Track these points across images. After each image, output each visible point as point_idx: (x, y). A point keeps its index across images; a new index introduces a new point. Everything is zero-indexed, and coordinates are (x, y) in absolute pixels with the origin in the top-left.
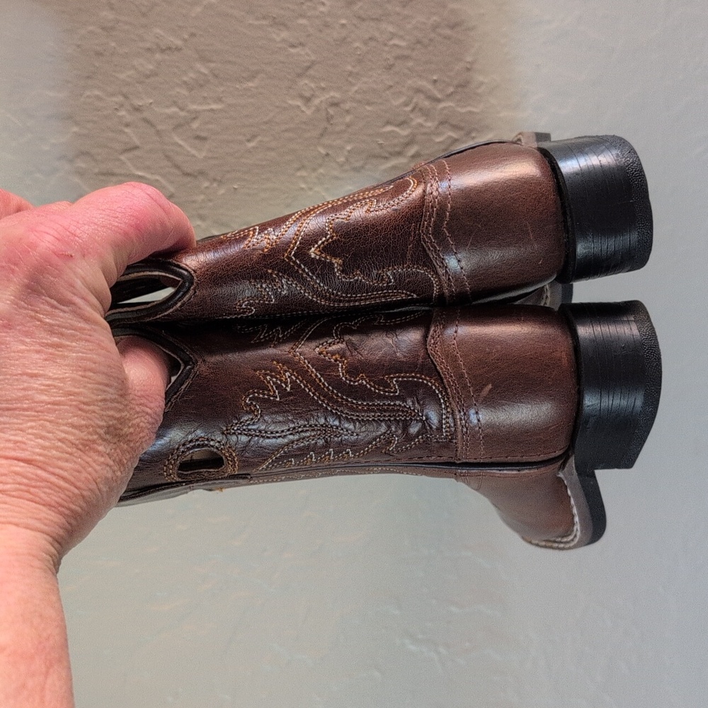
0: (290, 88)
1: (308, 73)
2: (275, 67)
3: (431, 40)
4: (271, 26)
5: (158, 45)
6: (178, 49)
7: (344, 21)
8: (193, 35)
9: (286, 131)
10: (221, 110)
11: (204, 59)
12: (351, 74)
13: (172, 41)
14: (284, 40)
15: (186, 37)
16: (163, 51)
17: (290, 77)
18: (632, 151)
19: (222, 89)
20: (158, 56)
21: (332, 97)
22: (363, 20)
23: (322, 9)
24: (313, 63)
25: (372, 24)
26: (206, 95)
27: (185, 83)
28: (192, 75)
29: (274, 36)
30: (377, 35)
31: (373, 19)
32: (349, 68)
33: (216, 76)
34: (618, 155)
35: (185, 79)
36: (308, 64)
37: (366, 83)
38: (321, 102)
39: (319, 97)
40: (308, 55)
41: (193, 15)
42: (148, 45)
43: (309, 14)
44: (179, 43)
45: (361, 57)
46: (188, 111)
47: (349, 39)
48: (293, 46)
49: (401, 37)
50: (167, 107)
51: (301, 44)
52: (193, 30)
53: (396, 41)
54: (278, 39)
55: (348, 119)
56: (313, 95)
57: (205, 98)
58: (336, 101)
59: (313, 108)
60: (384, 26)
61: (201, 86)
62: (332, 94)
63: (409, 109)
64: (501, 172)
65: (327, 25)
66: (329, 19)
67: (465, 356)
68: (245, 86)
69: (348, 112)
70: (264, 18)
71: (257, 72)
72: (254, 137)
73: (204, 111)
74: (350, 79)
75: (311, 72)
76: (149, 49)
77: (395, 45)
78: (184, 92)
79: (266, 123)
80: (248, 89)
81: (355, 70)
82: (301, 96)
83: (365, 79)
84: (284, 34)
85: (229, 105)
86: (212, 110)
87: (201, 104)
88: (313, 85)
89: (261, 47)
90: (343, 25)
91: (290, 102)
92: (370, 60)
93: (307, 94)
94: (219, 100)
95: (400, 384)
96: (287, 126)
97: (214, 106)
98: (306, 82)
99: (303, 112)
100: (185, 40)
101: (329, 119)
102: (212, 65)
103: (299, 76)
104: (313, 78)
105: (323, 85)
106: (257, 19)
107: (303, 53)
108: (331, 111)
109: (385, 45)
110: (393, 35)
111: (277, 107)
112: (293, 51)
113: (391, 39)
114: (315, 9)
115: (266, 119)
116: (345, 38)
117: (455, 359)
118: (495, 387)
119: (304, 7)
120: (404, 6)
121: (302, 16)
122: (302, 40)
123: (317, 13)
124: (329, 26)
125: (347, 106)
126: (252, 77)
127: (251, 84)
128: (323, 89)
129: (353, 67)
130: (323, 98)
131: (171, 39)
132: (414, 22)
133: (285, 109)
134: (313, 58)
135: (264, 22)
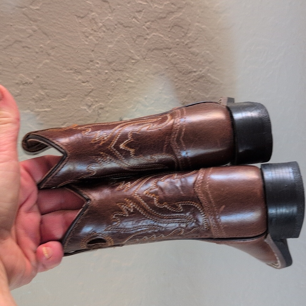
0: (82, 101)
1: (90, 95)
2: (76, 91)
3: (145, 80)
4: (74, 73)
5: (22, 82)
6: (31, 83)
7: (107, 71)
8: (38, 77)
9: (80, 120)
10: (50, 111)
11: (43, 88)
12: (109, 95)
13: (28, 80)
14: (79, 80)
15: (35, 77)
16: (24, 84)
17: (81, 96)
18: (266, 111)
19: (51, 101)
20: (21, 87)
21: (101, 105)
22: (115, 71)
23: (97, 66)
24: (93, 90)
25: (119, 72)
26: (43, 104)
27: (33, 99)
28: (37, 95)
29: (75, 78)
30: (121, 77)
31: (120, 70)
32: (109, 92)
33: (48, 96)
34: (259, 113)
35: (34, 97)
36: (90, 90)
37: (115, 99)
38: (96, 107)
39: (94, 105)
40: (90, 86)
41: (38, 68)
42: (17, 82)
43: (91, 68)
44: (31, 80)
45: (113, 87)
46: (35, 112)
47: (109, 79)
48: (84, 82)
49: (132, 79)
50: (26, 110)
51: (87, 81)
52: (38, 75)
53: (129, 80)
54: (77, 79)
55: (107, 115)
56: (92, 104)
57: (43, 105)
58: (102, 107)
59: (92, 110)
60: (124, 73)
61: (41, 100)
62: (101, 104)
63: (134, 110)
64: (208, 116)
65: (99, 73)
66: (100, 70)
67: (212, 193)
68: (61, 100)
69: (107, 112)
70: (71, 70)
71: (67, 94)
72: (65, 123)
73: (42, 111)
74: (109, 97)
75: (92, 94)
76: (17, 83)
77: (129, 82)
78: (33, 103)
79: (71, 117)
80: (62, 102)
81: (111, 93)
82: (87, 105)
83: (115, 97)
84: (80, 77)
85: (54, 109)
86: (46, 111)
87: (41, 108)
88: (92, 100)
89: (69, 83)
90: (106, 73)
91: (82, 107)
92: (118, 89)
93: (90, 104)
94: (49, 107)
95: (183, 206)
96: (80, 118)
97: (47, 109)
98: (89, 98)
99: (87, 112)
100: (34, 79)
101: (99, 115)
102: (47, 91)
103: (86, 95)
104: (92, 97)
105: (97, 100)
106: (68, 70)
107: (88, 85)
108: (100, 111)
109: (125, 82)
110: (129, 78)
111: (76, 110)
112: (84, 84)
113: (127, 79)
114: (94, 65)
115: (70, 115)
116: (107, 79)
117: (207, 194)
118: (226, 206)
119: (89, 64)
120: (133, 65)
121: (88, 69)
122: (88, 80)
123: (95, 67)
124: (100, 73)
125: (107, 109)
126: (64, 97)
127: (64, 99)
128: (97, 101)
129: (111, 92)
130: (96, 105)
131: (28, 78)
132: (137, 72)
133: (79, 110)
134: (93, 88)
135: (71, 71)
